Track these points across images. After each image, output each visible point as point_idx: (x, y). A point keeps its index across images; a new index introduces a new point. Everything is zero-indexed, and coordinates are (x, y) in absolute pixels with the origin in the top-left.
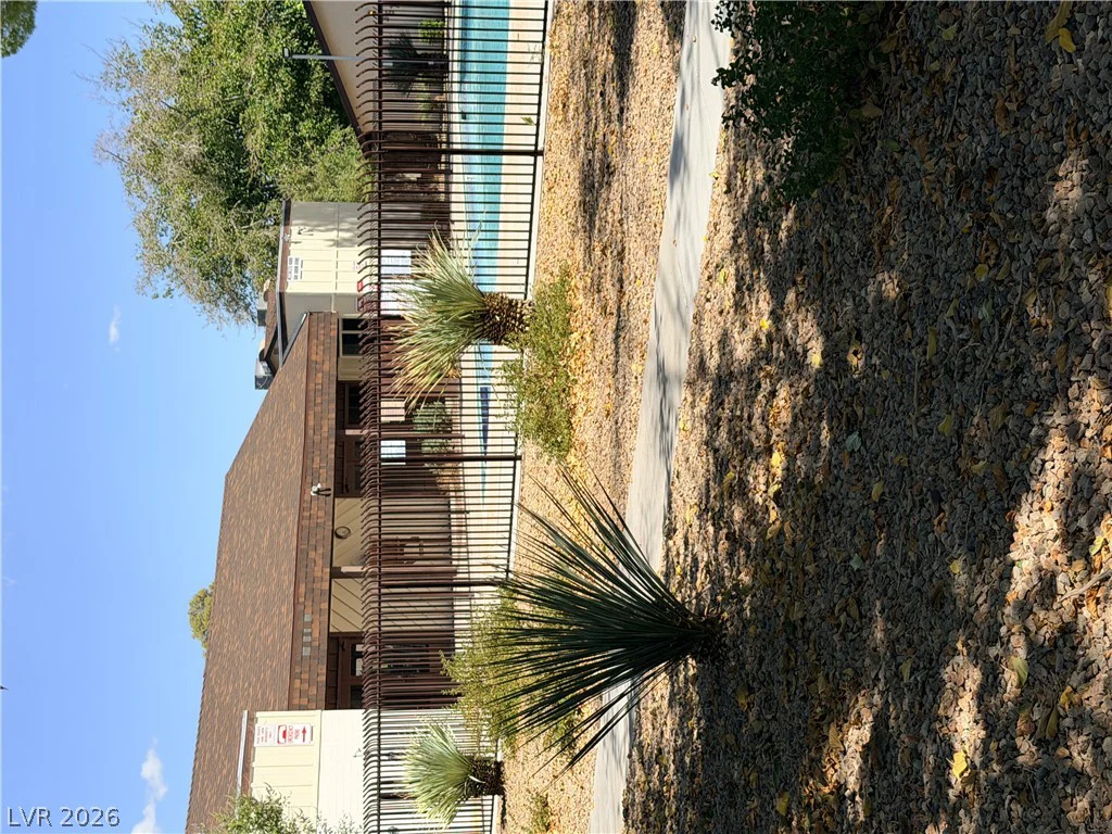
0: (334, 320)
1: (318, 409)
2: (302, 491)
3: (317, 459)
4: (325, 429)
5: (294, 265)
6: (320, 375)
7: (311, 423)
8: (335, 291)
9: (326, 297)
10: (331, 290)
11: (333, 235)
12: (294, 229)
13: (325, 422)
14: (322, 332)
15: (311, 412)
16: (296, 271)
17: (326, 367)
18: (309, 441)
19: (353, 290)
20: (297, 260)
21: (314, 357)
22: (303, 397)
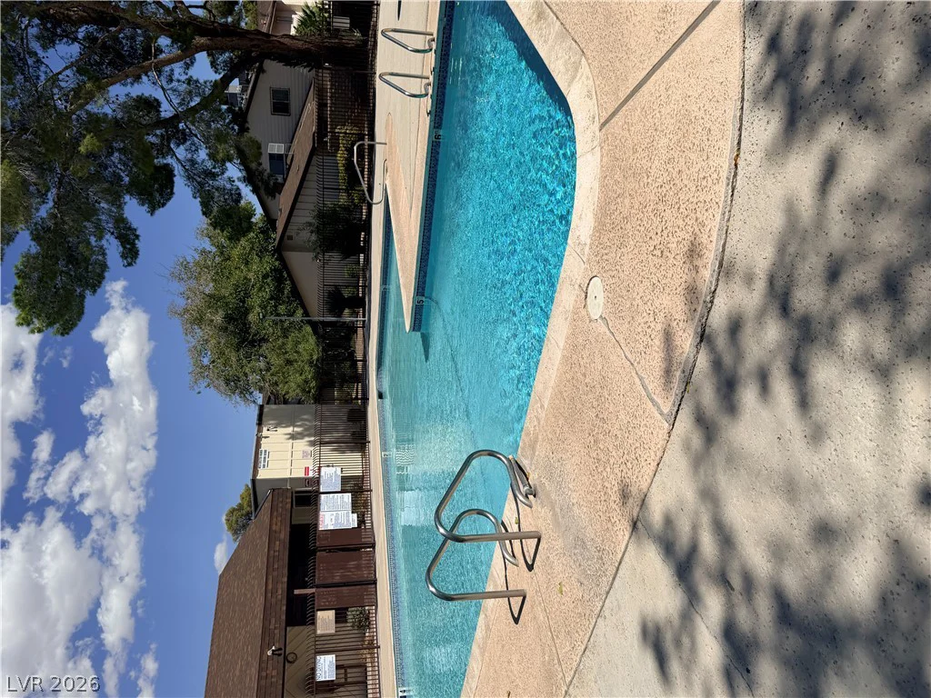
0: (289, 495)
1: (275, 573)
2: (262, 653)
3: (273, 621)
4: (280, 592)
5: (263, 456)
6: (278, 543)
7: (270, 587)
8: (289, 476)
9: (284, 480)
10: (288, 476)
11: (290, 430)
12: (265, 429)
13: (280, 586)
14: (281, 505)
15: (270, 577)
16: (264, 461)
17: (282, 536)
18: (268, 605)
19: (302, 475)
20: (265, 451)
21: (274, 528)
22: (265, 560)
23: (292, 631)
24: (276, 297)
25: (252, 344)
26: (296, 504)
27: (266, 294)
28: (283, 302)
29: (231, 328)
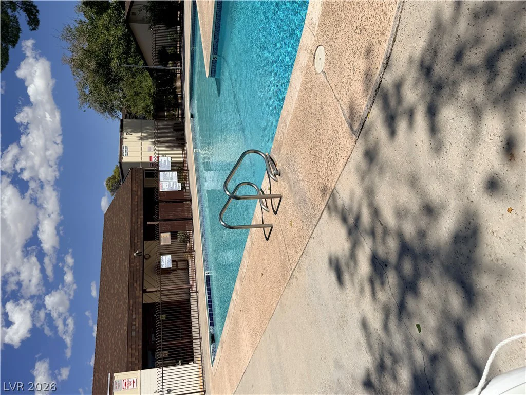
0: (141, 171)
1: (136, 213)
2: (131, 254)
3: (136, 238)
4: (139, 223)
5: (125, 149)
6: (136, 197)
7: (134, 220)
9: (138, 163)
10: (140, 161)
11: (140, 134)
12: (125, 134)
13: (139, 220)
14: (137, 177)
15: (133, 215)
16: (126, 152)
17: (139, 193)
18: (133, 230)
19: (148, 160)
20: (126, 146)
21: (134, 189)
22: (130, 206)
23: (147, 243)
24: (127, 52)
25: (114, 81)
26: (146, 177)
27: (121, 50)
28: (131, 56)
29: (101, 71)
